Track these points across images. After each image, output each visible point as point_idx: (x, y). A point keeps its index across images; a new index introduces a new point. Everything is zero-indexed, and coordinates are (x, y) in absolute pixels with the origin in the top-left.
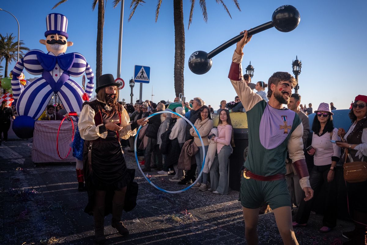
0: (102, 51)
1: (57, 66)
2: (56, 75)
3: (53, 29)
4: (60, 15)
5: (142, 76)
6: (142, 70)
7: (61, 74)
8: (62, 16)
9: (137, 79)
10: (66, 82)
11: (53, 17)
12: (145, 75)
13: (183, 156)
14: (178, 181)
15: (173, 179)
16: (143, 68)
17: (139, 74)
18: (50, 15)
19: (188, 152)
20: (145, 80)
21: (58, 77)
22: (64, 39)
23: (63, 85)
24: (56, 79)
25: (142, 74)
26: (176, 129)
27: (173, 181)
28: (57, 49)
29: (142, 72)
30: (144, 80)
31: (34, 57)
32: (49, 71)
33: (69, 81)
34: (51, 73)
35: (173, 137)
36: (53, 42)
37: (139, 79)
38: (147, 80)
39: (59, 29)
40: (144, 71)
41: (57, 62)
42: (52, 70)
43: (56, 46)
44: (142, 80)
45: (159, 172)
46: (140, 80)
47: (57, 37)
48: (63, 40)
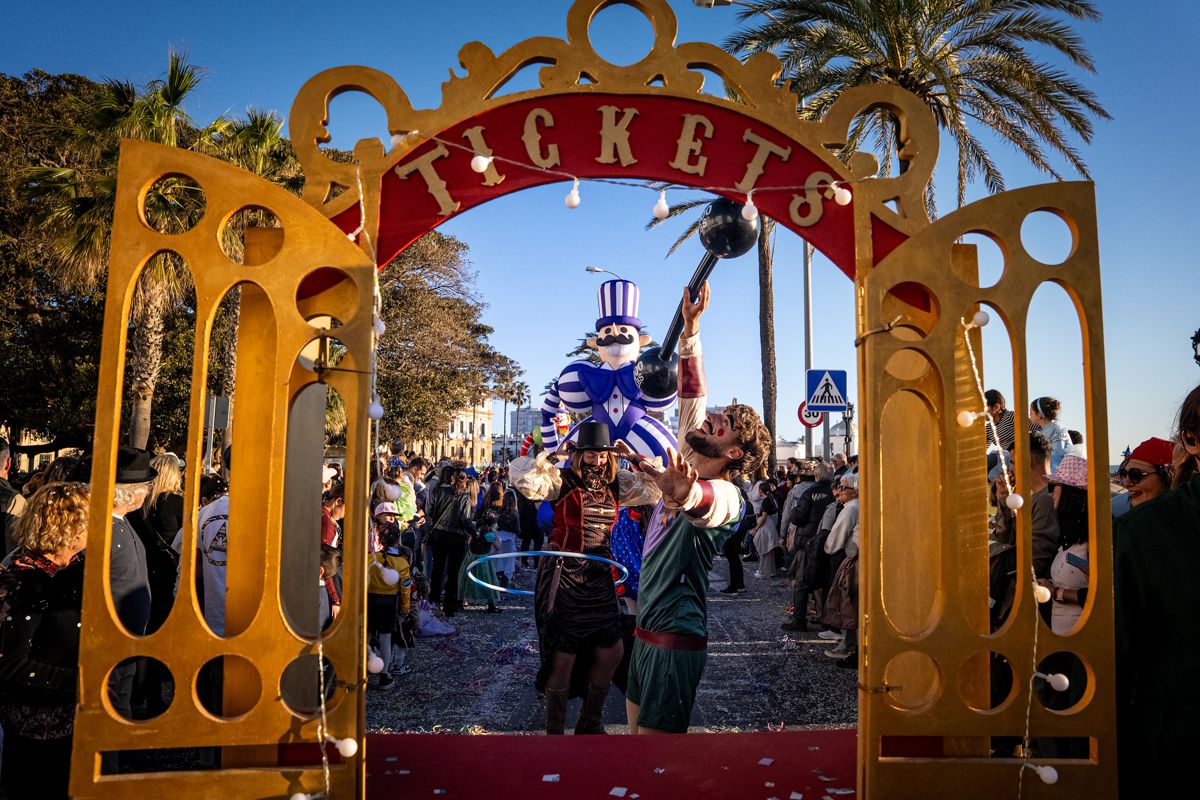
0: (773, 337)
1: (617, 391)
2: (616, 411)
3: (609, 314)
4: (621, 283)
5: (827, 394)
6: (827, 380)
7: (626, 407)
8: (625, 282)
9: (815, 404)
10: (636, 425)
11: (607, 287)
12: (835, 391)
13: (837, 592)
14: (844, 657)
15: (834, 653)
16: (827, 376)
17: (819, 392)
18: (603, 285)
19: (841, 585)
20: (835, 404)
21: (620, 415)
22: (631, 331)
23: (631, 431)
24: (616, 418)
25: (827, 390)
26: (839, 528)
27: (835, 656)
28: (617, 356)
29: (827, 385)
30: (831, 404)
31: (573, 377)
32: (601, 403)
33: (643, 421)
34: (605, 406)
35: (834, 546)
36: (610, 341)
37: (819, 404)
38: (839, 404)
39: (619, 313)
40: (831, 381)
41: (615, 384)
42: (607, 399)
43: (614, 348)
44: (827, 404)
45: (821, 634)
46: (823, 404)
47: (616, 330)
48: (626, 335)
